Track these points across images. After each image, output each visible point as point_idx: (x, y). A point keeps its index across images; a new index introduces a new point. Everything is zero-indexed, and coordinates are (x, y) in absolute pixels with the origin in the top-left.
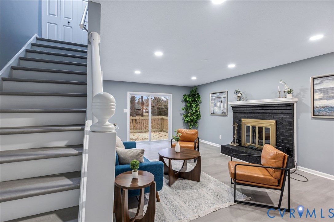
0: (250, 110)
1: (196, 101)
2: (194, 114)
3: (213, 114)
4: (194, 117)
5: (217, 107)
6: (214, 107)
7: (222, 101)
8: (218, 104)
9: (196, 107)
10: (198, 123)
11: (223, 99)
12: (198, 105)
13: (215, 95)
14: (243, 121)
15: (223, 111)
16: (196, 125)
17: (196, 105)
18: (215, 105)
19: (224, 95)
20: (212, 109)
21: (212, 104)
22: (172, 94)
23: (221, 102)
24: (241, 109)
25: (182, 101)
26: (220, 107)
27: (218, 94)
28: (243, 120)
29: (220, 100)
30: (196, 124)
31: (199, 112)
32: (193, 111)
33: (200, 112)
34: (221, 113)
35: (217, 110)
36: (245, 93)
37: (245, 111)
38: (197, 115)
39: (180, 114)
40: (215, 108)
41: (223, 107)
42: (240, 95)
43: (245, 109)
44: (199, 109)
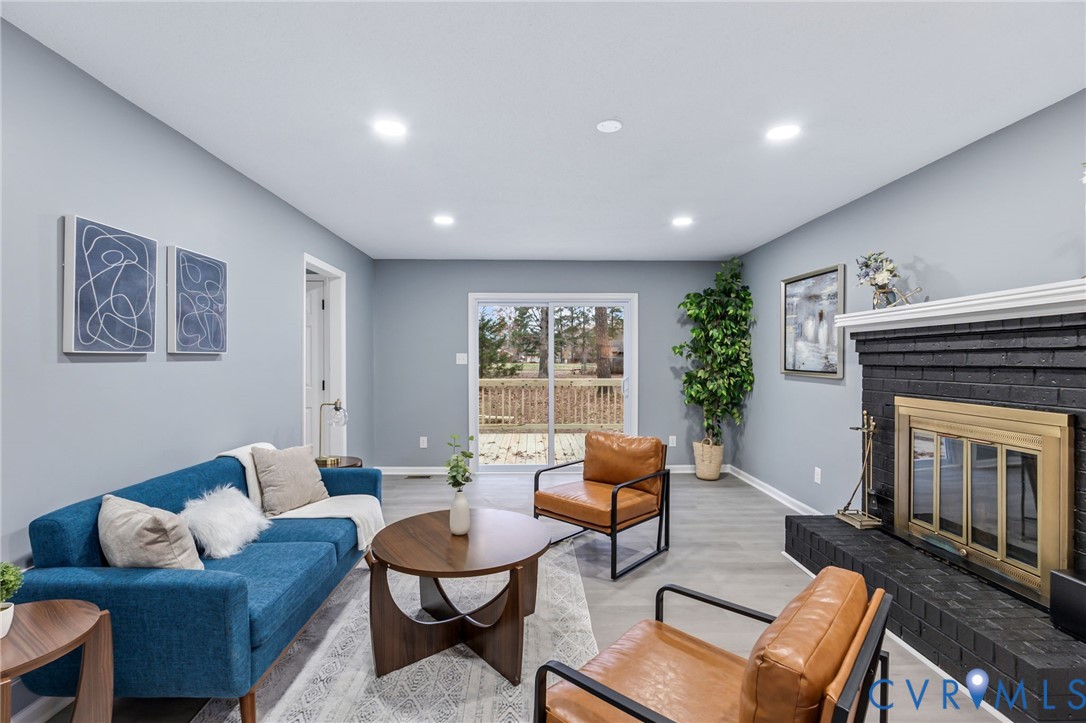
0: (933, 352)
1: (735, 319)
2: (721, 370)
3: (793, 372)
4: (721, 382)
5: (806, 339)
6: (796, 340)
7: (825, 314)
8: (810, 326)
9: (733, 344)
10: (745, 406)
11: (825, 305)
12: (744, 334)
13: (800, 289)
14: (902, 411)
15: (826, 358)
16: (737, 415)
17: (733, 334)
18: (800, 335)
19: (829, 287)
20: (790, 350)
21: (790, 329)
22: (635, 296)
23: (821, 315)
24: (893, 347)
25: (679, 321)
26: (816, 340)
27: (810, 282)
28: (904, 405)
29: (817, 308)
30: (735, 410)
31: (744, 364)
32: (715, 357)
33: (749, 363)
34: (820, 368)
35: (807, 356)
36: (920, 266)
37: (912, 360)
38: (738, 375)
39: (673, 369)
40: (800, 344)
41: (829, 342)
42: (882, 278)
43: (911, 346)
44: (747, 351)
